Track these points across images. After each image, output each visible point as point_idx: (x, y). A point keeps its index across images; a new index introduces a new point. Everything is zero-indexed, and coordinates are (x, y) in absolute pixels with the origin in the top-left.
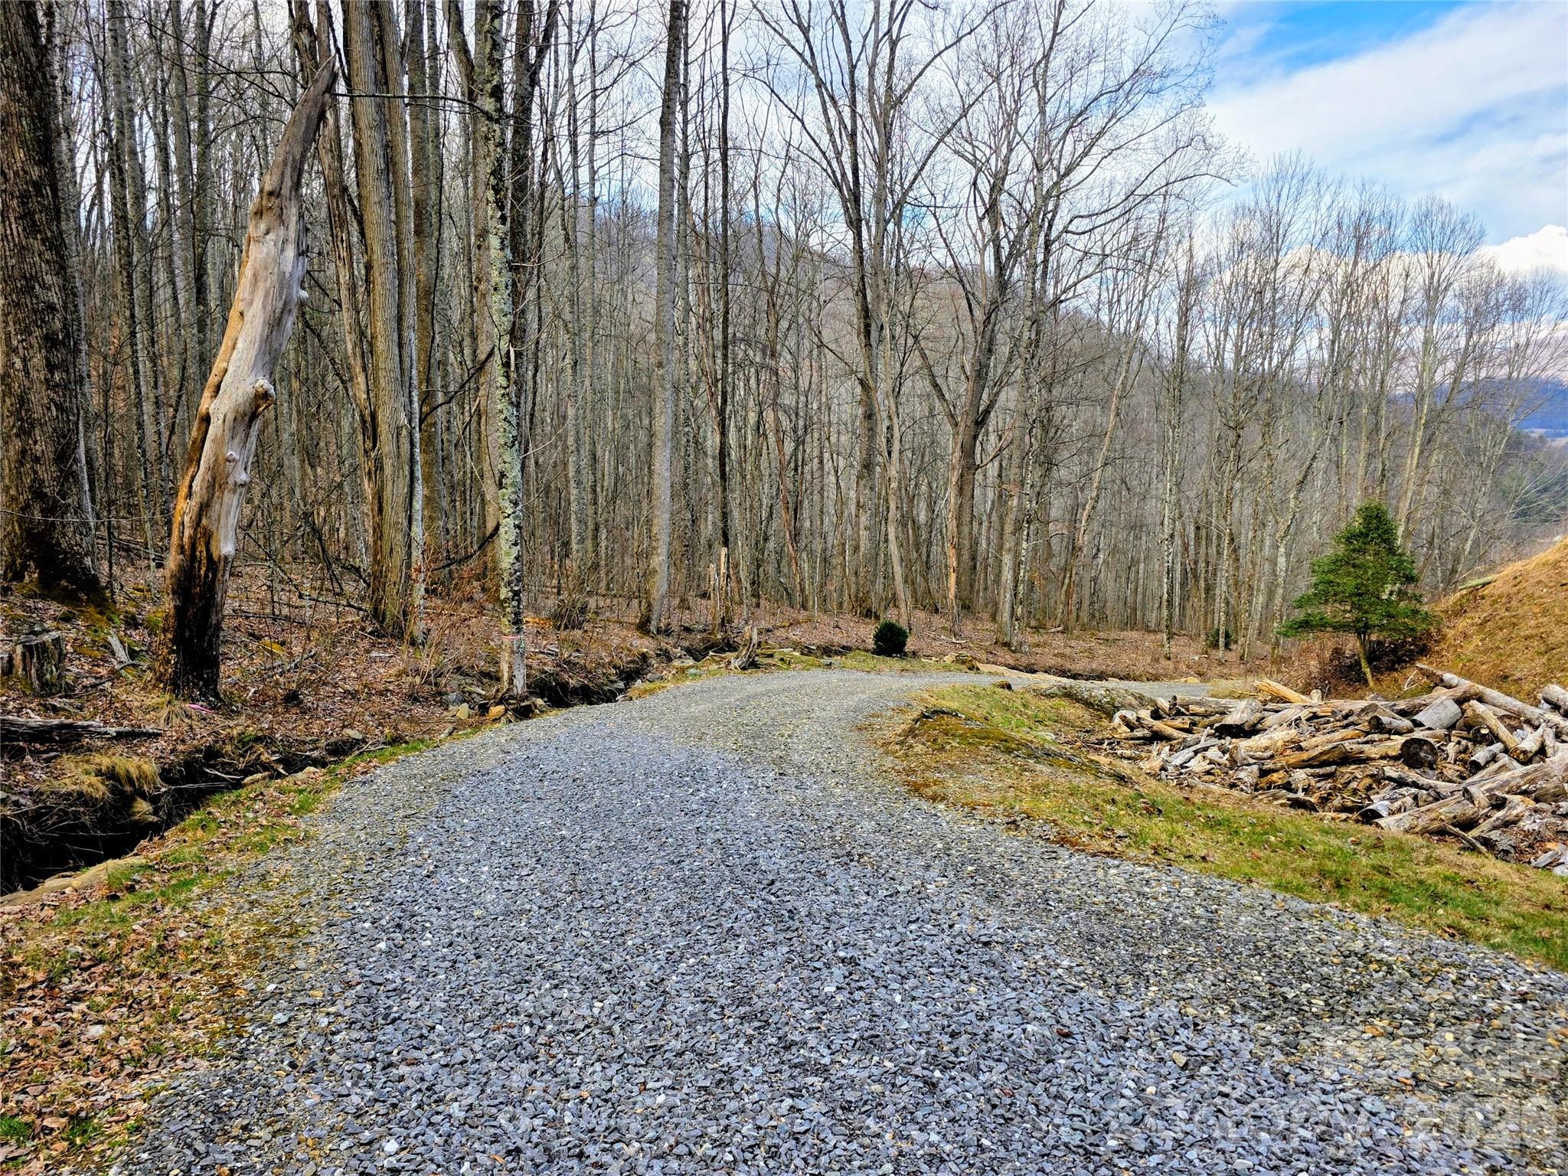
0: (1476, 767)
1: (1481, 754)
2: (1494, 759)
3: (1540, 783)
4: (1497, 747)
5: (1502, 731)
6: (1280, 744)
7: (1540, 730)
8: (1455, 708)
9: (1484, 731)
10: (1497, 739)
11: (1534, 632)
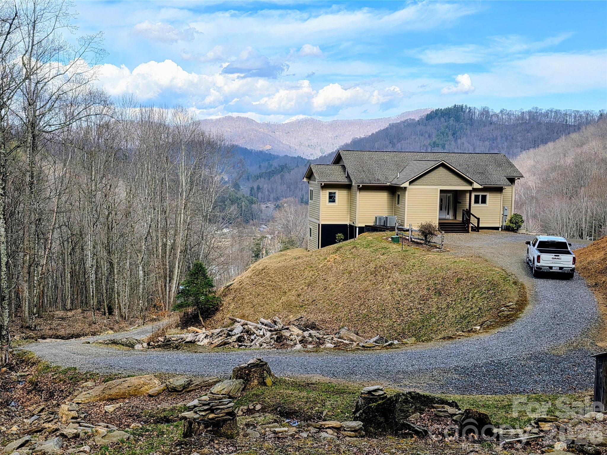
0: (253, 340)
1: (253, 337)
2: (255, 338)
3: (267, 340)
4: (255, 335)
5: (256, 332)
6: (206, 343)
7: (262, 330)
8: (242, 328)
9: (252, 332)
10: (255, 333)
11: (249, 301)
